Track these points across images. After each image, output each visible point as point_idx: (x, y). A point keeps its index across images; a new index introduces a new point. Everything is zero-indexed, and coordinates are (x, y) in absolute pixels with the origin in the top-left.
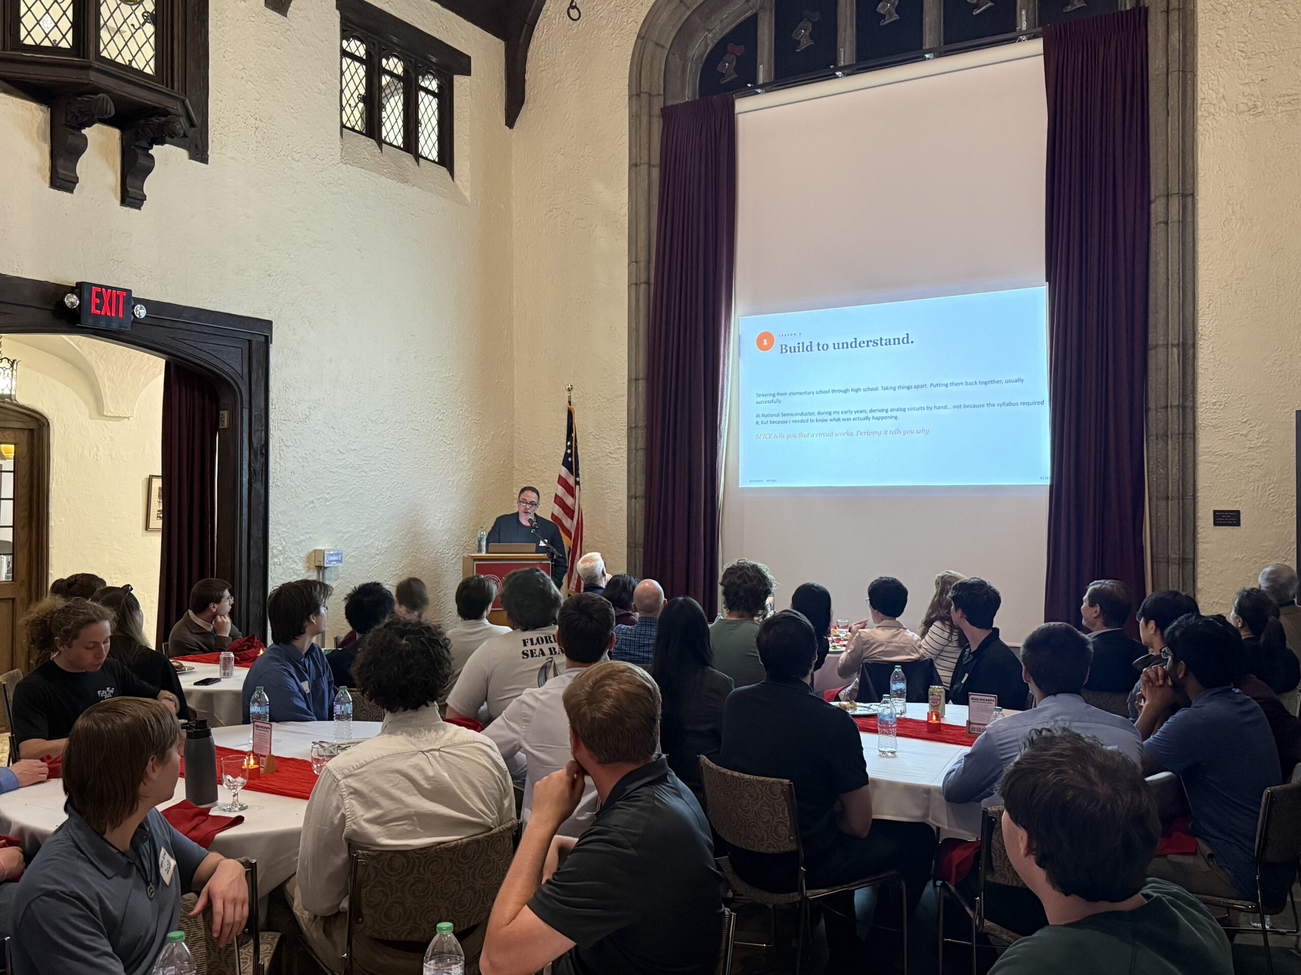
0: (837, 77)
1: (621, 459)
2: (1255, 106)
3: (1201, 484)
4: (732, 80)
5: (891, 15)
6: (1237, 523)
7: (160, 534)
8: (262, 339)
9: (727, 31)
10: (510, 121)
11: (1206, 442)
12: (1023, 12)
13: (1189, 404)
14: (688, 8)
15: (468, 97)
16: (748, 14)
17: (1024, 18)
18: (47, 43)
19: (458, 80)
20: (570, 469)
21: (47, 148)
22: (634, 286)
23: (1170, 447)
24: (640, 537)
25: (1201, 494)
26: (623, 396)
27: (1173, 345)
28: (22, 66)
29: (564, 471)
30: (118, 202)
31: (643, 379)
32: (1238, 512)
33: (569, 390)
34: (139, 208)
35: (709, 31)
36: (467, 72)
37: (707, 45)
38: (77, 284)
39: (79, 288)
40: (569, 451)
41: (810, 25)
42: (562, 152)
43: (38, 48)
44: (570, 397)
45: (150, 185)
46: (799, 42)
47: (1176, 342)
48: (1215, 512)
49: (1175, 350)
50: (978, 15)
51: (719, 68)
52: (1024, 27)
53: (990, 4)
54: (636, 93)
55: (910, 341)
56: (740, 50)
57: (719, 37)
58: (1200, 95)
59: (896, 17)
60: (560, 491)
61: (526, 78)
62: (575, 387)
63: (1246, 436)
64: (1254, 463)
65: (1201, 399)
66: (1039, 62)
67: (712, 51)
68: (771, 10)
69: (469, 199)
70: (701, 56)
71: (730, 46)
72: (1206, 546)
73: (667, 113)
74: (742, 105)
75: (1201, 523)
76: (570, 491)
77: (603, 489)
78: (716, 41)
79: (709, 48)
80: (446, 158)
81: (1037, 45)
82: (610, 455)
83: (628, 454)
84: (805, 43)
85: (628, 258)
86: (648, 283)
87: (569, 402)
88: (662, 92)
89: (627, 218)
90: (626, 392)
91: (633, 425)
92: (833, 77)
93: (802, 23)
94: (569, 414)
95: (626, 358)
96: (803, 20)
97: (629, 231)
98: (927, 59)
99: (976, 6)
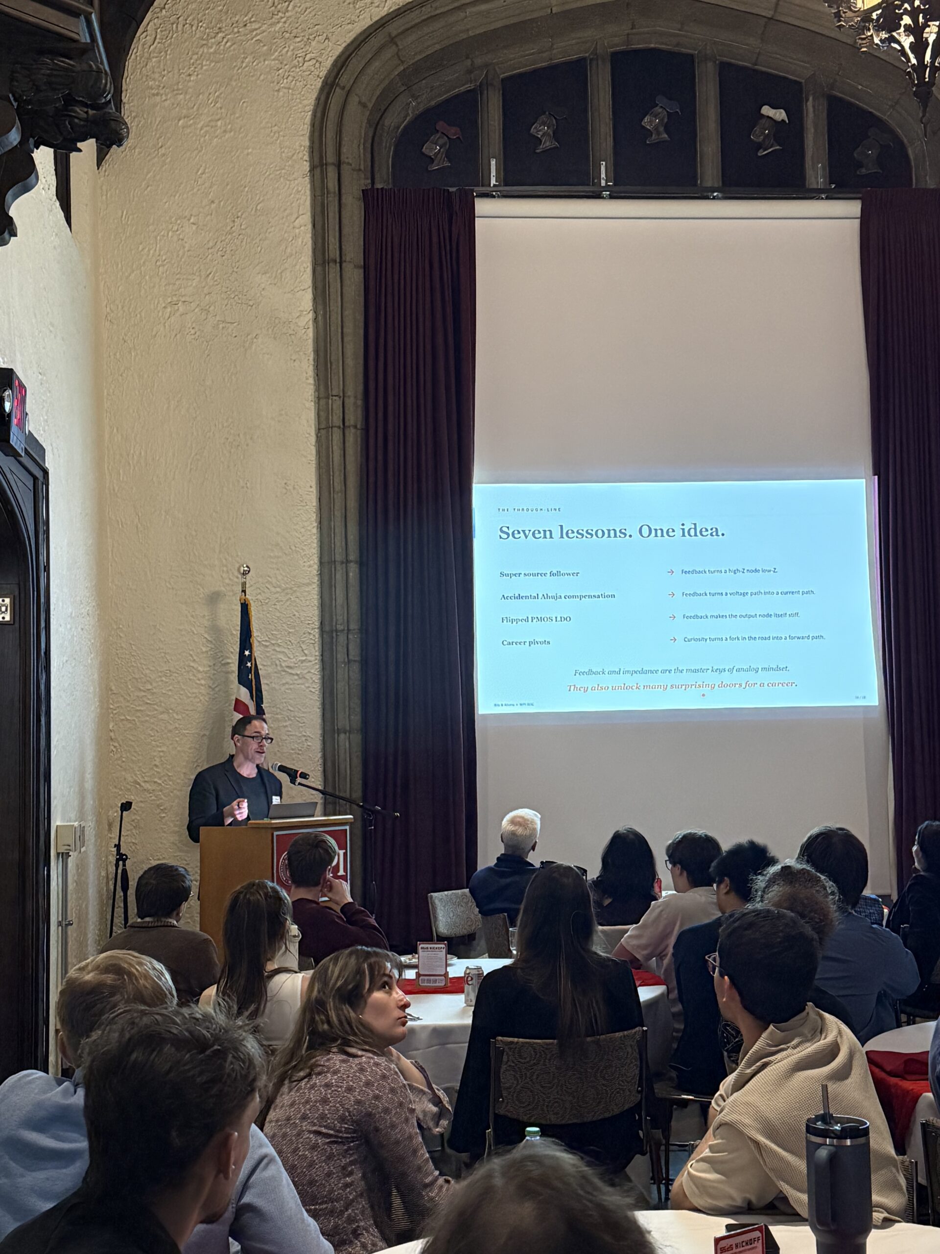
0: (603, 198)
5: (659, 133)
8: (42, 477)
12: (819, 166)
14: (403, 62)
16: (466, 88)
17: (820, 172)
20: (250, 691)
26: (311, 585)
33: (244, 573)
35: (415, 98)
39: (11, 380)
41: (554, 121)
44: (244, 584)
46: (541, 140)
51: (424, 149)
52: (820, 182)
53: (778, 147)
56: (454, 132)
59: (665, 137)
62: (252, 569)
67: (413, 123)
68: (499, 91)
70: (399, 126)
71: (439, 124)
73: (370, 197)
74: (484, 207)
80: (63, 200)
82: (290, 671)
83: (323, 669)
84: (548, 144)
85: (317, 390)
86: (355, 427)
87: (244, 591)
88: (362, 167)
89: (311, 333)
90: (316, 580)
91: (340, 627)
92: (597, 196)
93: (543, 118)
94: (245, 608)
95: (315, 531)
96: (544, 113)
97: (317, 351)
98: (714, 198)
99: (759, 146)
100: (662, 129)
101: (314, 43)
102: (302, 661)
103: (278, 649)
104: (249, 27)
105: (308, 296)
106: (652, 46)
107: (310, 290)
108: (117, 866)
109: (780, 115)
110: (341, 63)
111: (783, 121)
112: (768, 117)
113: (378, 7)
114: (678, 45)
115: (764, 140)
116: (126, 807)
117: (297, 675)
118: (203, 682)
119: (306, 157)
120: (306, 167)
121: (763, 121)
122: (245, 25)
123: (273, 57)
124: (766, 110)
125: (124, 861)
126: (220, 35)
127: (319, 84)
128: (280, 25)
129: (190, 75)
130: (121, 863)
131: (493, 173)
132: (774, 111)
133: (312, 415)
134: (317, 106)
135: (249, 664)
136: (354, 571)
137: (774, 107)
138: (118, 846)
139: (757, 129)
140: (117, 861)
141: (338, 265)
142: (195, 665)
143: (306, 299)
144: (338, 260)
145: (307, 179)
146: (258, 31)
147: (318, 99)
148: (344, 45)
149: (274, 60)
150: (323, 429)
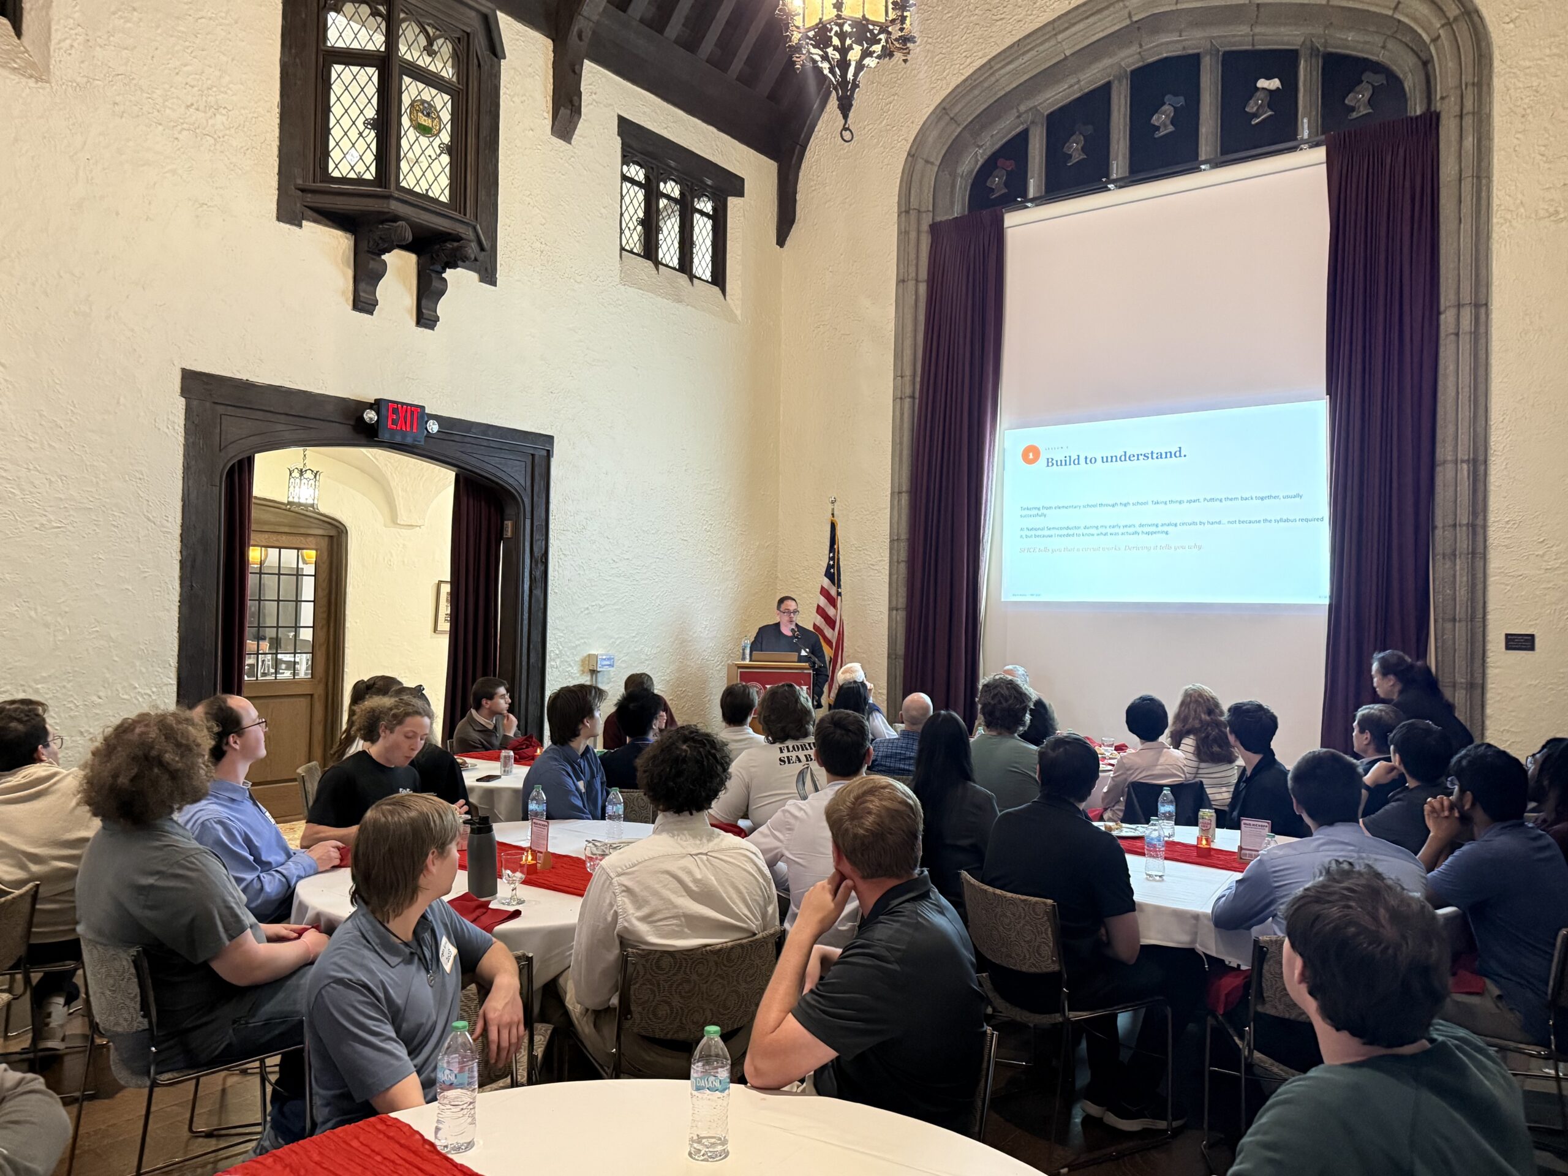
0: (1110, 190)
1: (883, 571)
2: (1557, 212)
3: (1491, 606)
4: (1003, 195)
5: (1165, 126)
6: (1532, 648)
7: (447, 636)
8: (544, 453)
9: (997, 146)
10: (781, 241)
11: (1497, 563)
12: (1305, 121)
13: (1480, 522)
14: (959, 125)
15: (742, 218)
16: (1018, 130)
17: (1306, 126)
18: (352, 175)
19: (732, 201)
20: (832, 580)
21: (350, 273)
22: (898, 400)
23: (1458, 568)
24: (901, 649)
25: (1491, 617)
26: (886, 508)
27: (1463, 461)
28: (331, 197)
29: (826, 582)
30: (414, 323)
31: (907, 492)
32: (1532, 636)
33: (833, 502)
34: (433, 329)
35: (980, 147)
36: (740, 193)
37: (977, 161)
38: (376, 400)
39: (377, 405)
40: (831, 563)
41: (1082, 138)
42: (830, 269)
43: (344, 180)
44: (833, 509)
45: (443, 307)
46: (1070, 156)
47: (1466, 458)
48: (1507, 635)
49: (1465, 466)
50: (1257, 124)
51: (988, 184)
52: (1306, 135)
53: (1270, 113)
54: (905, 210)
55: (1182, 455)
56: (1010, 165)
57: (989, 153)
58: (1495, 202)
59: (1171, 128)
60: (823, 602)
61: (798, 198)
62: (838, 499)
63: (1542, 556)
64: (1550, 585)
65: (1492, 518)
66: (1322, 172)
67: (983, 166)
68: (1043, 125)
69: (740, 318)
70: (972, 171)
71: (1000, 162)
72: (1497, 671)
73: (934, 228)
74: (1012, 220)
75: (1490, 647)
76: (832, 601)
77: (864, 600)
78: (986, 157)
79: (980, 164)
80: (719, 278)
81: (1321, 153)
82: (873, 567)
83: (889, 566)
84: (1077, 157)
85: (894, 373)
86: (912, 397)
87: (832, 515)
88: (931, 208)
89: (893, 334)
90: (889, 504)
92: (1107, 189)
93: (1074, 137)
94: (833, 525)
95: (889, 471)
96: (1074, 133)
97: (895, 346)
98: (1204, 169)
99: (1255, 115)
100: (1168, 122)
101: (903, 128)
103: (866, 552)
105: (893, 308)
106: (1165, 55)
107: (894, 303)
109: (1274, 84)
110: (917, 139)
111: (1277, 88)
112: (1263, 89)
113: (945, 89)
114: (1184, 48)
115: (1258, 109)
117: (877, 570)
119: (896, 210)
120: (897, 216)
121: (1258, 94)
123: (880, 145)
124: (1262, 83)
127: (906, 156)
128: (885, 121)
131: (1032, 188)
132: (1268, 82)
133: (891, 391)
134: (903, 170)
136: (905, 498)
137: (1268, 78)
139: (1252, 102)
141: (905, 283)
143: (892, 311)
144: (906, 279)
146: (872, 130)
147: (904, 167)
148: (921, 124)
149: (880, 147)
150: (894, 401)
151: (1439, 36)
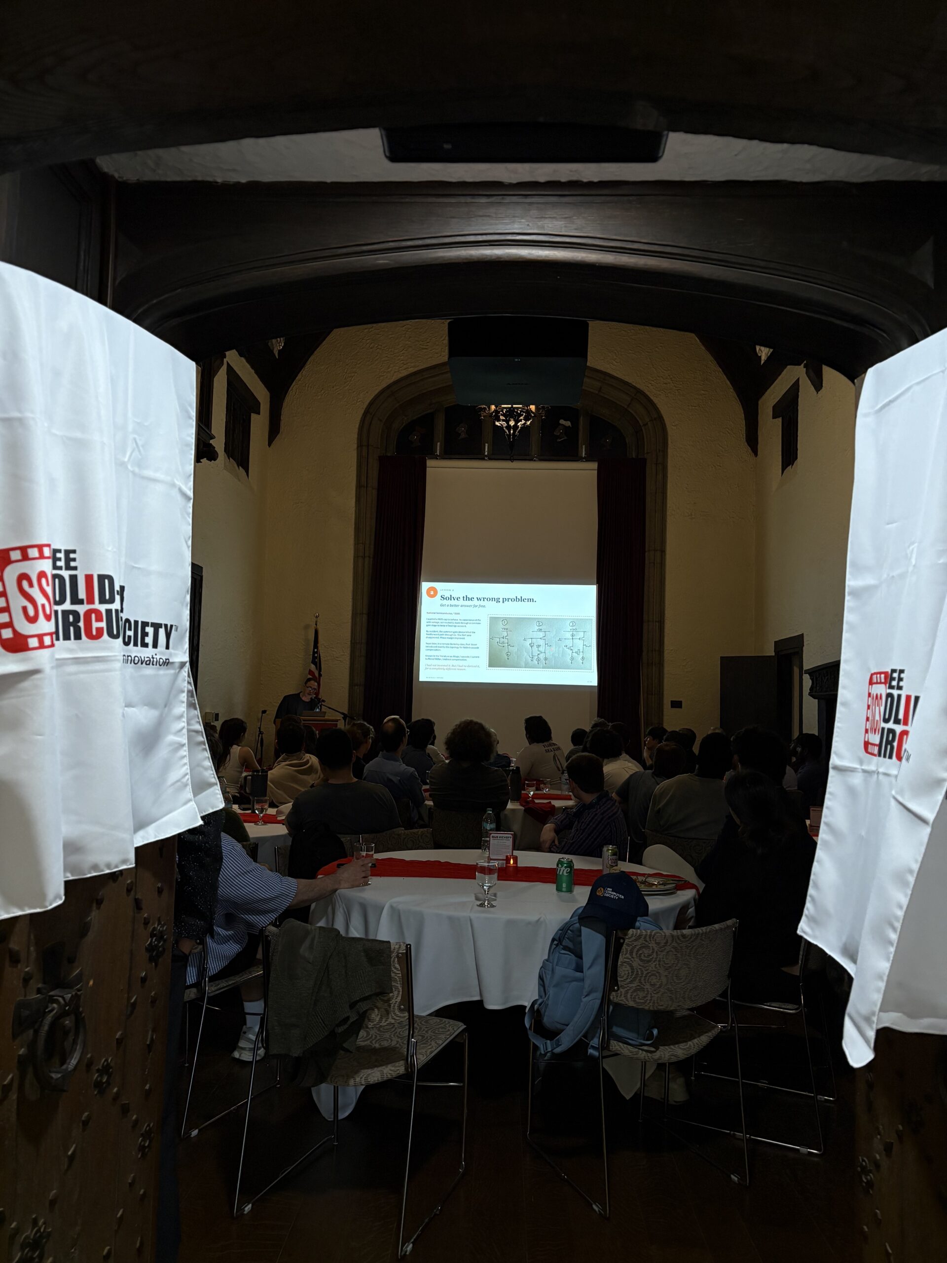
1: (344, 661)
2: (692, 515)
3: (665, 688)
4: (417, 446)
6: (681, 707)
8: (200, 578)
9: (415, 418)
11: (667, 669)
12: (584, 446)
13: (661, 649)
15: (256, 428)
16: (429, 411)
17: (584, 450)
20: (315, 666)
23: (654, 670)
25: (665, 693)
26: (348, 623)
27: (656, 622)
29: (313, 667)
32: (681, 702)
33: (317, 617)
35: (405, 415)
36: (259, 413)
37: (403, 423)
41: (467, 426)
44: (316, 622)
46: (460, 434)
47: (658, 620)
48: (672, 701)
49: (657, 624)
50: (559, 442)
51: (410, 438)
52: (585, 454)
53: (566, 438)
54: (362, 444)
56: (423, 431)
57: (411, 420)
58: (669, 506)
61: (282, 419)
63: (685, 666)
64: (688, 679)
65: (666, 648)
66: (594, 475)
67: (406, 427)
68: (444, 413)
69: (255, 490)
70: (399, 430)
71: (417, 427)
72: (668, 717)
73: (382, 460)
74: (431, 463)
75: (665, 707)
77: (330, 679)
78: (409, 421)
79: (404, 425)
81: (595, 465)
82: (337, 659)
83: (351, 658)
84: (463, 435)
85: (355, 540)
86: (369, 557)
87: (316, 624)
88: (379, 447)
89: (354, 516)
90: (350, 621)
91: (358, 641)
92: (483, 459)
94: (316, 632)
95: (351, 600)
96: (461, 422)
97: (355, 524)
98: (535, 460)
99: (558, 437)
101: (361, 394)
102: (343, 655)
103: (333, 649)
104: (335, 388)
105: (354, 500)
107: (354, 498)
108: (259, 736)
109: (568, 423)
110: (371, 404)
111: (569, 426)
112: (563, 425)
113: (389, 379)
115: (559, 435)
116: (264, 712)
117: (340, 661)
118: (300, 662)
119: (356, 442)
120: (355, 446)
121: (560, 427)
122: (333, 387)
123: (344, 400)
124: (562, 422)
125: (262, 734)
126: (323, 391)
127: (363, 411)
128: (348, 387)
129: (309, 408)
130: (260, 735)
131: (438, 448)
132: (565, 422)
133: (352, 552)
134: (361, 421)
135: (316, 655)
136: (365, 618)
137: (565, 420)
138: (260, 728)
139: (557, 430)
140: (259, 734)
141: (365, 488)
142: (298, 655)
143: (352, 502)
144: (365, 486)
145: (356, 451)
146: (338, 390)
147: (362, 418)
148: (374, 395)
149: (345, 401)
150: (356, 557)
151: (647, 424)
